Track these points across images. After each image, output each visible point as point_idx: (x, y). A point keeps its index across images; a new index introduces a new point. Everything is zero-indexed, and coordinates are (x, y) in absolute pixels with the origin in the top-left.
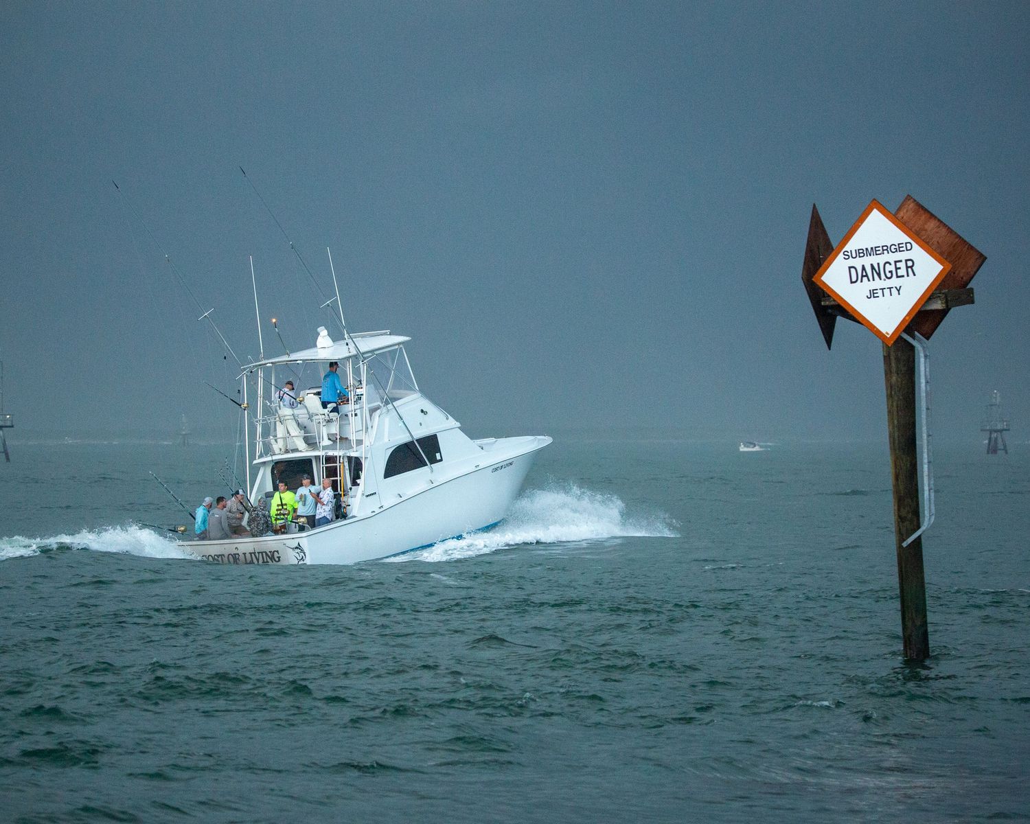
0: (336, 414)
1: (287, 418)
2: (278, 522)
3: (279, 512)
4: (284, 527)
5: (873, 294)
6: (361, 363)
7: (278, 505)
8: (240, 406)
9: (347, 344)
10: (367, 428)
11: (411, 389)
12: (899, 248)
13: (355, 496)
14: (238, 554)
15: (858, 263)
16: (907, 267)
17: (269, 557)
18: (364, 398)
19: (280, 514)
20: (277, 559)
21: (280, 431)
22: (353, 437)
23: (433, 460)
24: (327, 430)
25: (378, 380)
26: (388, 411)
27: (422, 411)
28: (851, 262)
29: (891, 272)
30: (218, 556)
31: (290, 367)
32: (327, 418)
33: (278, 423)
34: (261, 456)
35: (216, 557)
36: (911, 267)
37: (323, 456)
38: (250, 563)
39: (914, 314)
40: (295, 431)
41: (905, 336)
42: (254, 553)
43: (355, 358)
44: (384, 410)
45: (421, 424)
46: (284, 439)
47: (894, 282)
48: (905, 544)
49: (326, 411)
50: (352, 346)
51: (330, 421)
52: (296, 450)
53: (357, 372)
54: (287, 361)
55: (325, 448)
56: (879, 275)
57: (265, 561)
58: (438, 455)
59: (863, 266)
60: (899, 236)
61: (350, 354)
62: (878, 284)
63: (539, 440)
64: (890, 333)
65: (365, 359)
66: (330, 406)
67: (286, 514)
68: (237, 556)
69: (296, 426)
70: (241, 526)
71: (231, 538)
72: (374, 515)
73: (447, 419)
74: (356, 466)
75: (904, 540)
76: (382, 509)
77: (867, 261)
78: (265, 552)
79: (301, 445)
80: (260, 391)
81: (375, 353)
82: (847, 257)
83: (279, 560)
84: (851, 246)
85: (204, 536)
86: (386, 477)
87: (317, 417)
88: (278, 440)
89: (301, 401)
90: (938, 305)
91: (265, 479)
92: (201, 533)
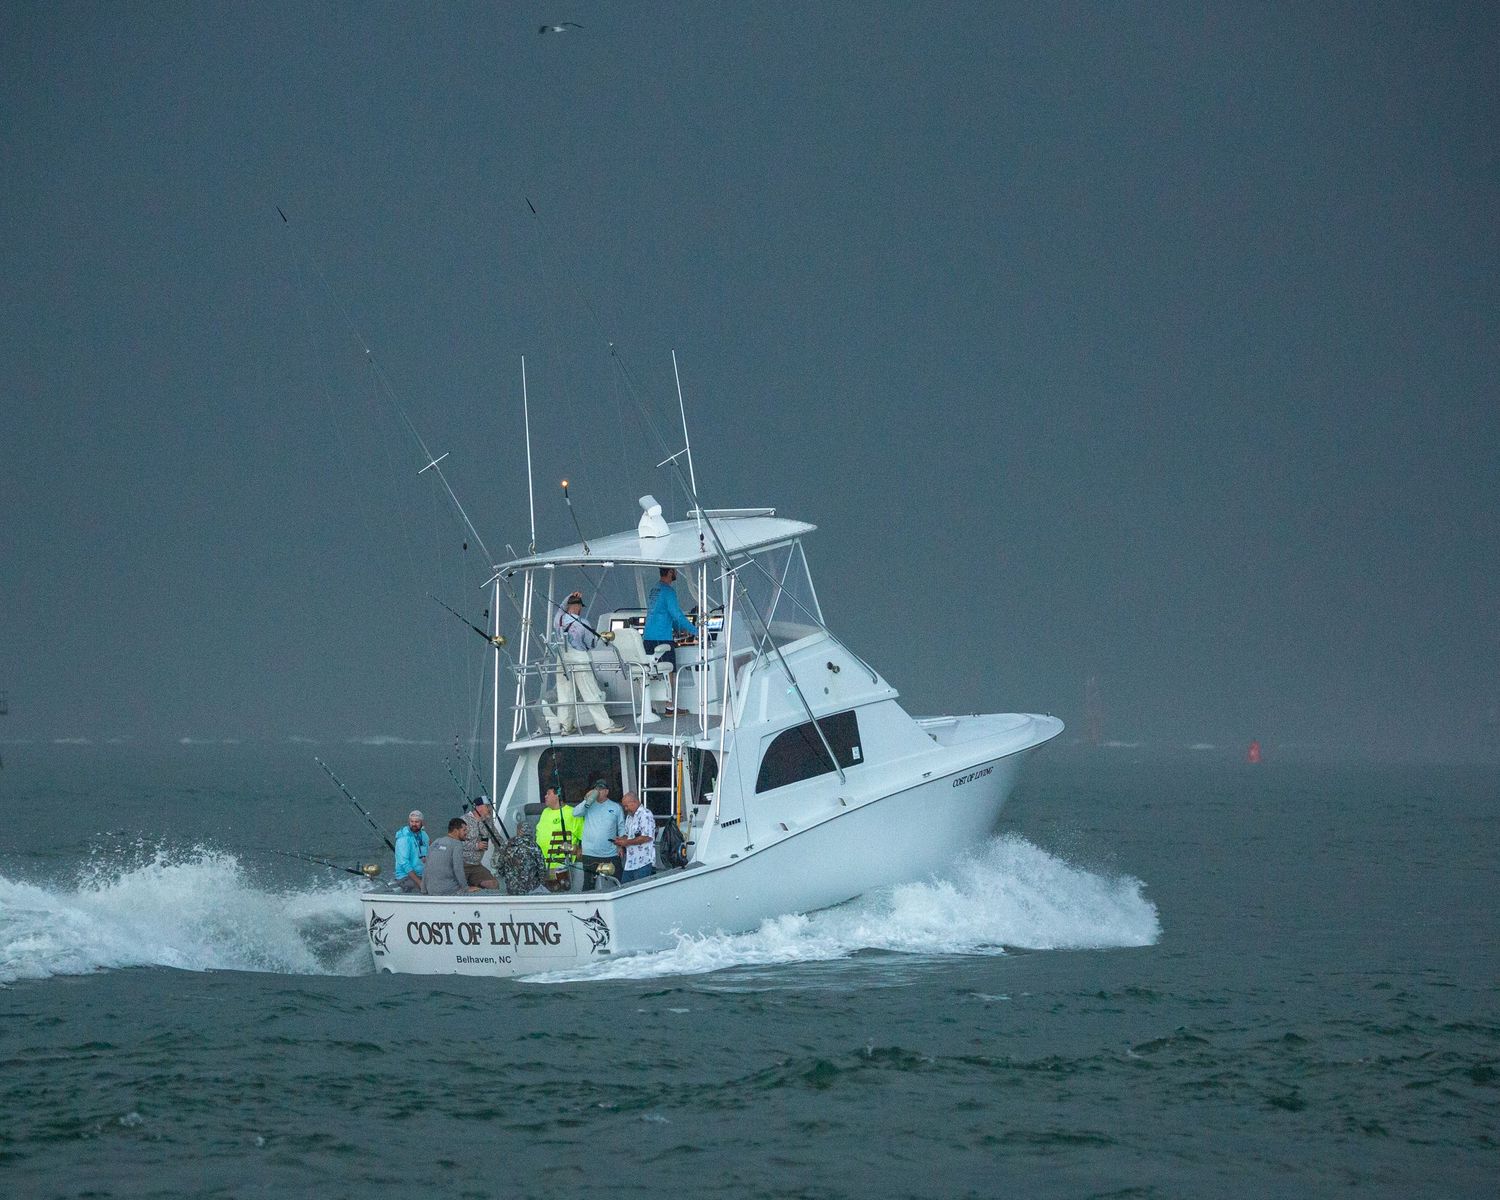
0: (669, 665)
1: (577, 668)
2: (554, 865)
3: (556, 847)
4: (564, 875)
6: (724, 574)
7: (555, 834)
8: (490, 640)
9: (702, 537)
10: (729, 696)
11: (811, 622)
13: (701, 824)
14: (479, 925)
17: (538, 933)
18: (726, 638)
19: (559, 851)
20: (554, 939)
21: (564, 693)
22: (703, 710)
23: (847, 761)
24: (651, 694)
25: (751, 604)
26: (768, 664)
27: (830, 666)
30: (440, 926)
31: (588, 571)
32: (653, 672)
33: (560, 678)
34: (521, 736)
35: (435, 927)
37: (644, 745)
38: (501, 943)
40: (592, 694)
42: (511, 925)
43: (713, 563)
44: (761, 661)
45: (826, 691)
46: (571, 707)
49: (651, 659)
50: (709, 539)
51: (657, 677)
52: (592, 729)
53: (715, 590)
54: (583, 561)
55: (649, 728)
57: (531, 940)
58: (855, 750)
61: (705, 555)
63: (1038, 723)
65: (733, 564)
66: (661, 649)
67: (570, 852)
68: (477, 928)
69: (594, 685)
70: (480, 865)
71: (466, 893)
72: (736, 862)
73: (875, 682)
74: (705, 768)
76: (751, 852)
78: (532, 925)
79: (602, 720)
80: (526, 612)
81: (752, 552)
83: (558, 941)
85: (412, 885)
86: (760, 789)
87: (634, 669)
88: (560, 710)
89: (609, 640)
91: (525, 781)
92: (406, 879)
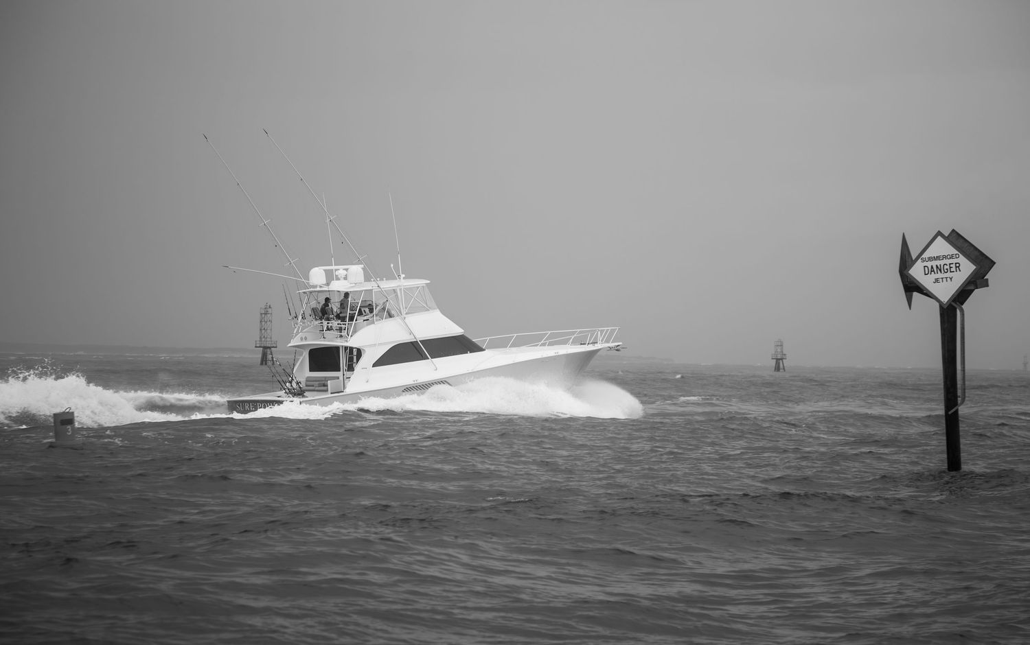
5: (937, 281)
12: (952, 257)
15: (929, 264)
16: (956, 267)
28: (925, 264)
29: (947, 269)
36: (958, 267)
39: (958, 292)
41: (953, 304)
47: (949, 275)
48: (950, 413)
56: (940, 270)
59: (932, 266)
60: (952, 250)
62: (939, 275)
64: (946, 301)
75: (950, 410)
77: (934, 263)
82: (923, 261)
84: (925, 255)
90: (972, 288)
